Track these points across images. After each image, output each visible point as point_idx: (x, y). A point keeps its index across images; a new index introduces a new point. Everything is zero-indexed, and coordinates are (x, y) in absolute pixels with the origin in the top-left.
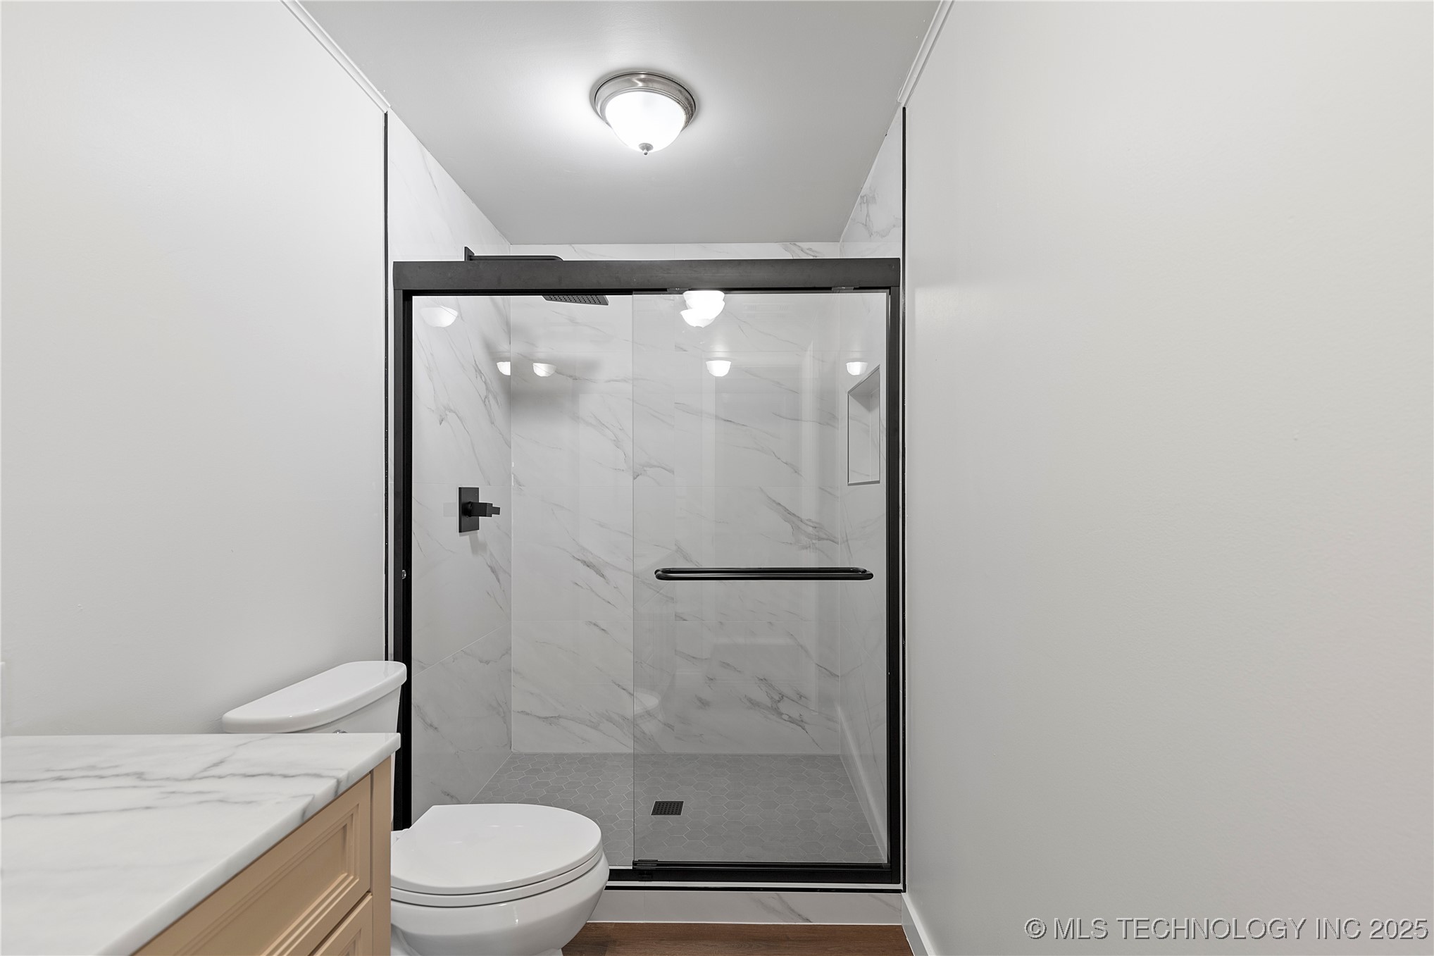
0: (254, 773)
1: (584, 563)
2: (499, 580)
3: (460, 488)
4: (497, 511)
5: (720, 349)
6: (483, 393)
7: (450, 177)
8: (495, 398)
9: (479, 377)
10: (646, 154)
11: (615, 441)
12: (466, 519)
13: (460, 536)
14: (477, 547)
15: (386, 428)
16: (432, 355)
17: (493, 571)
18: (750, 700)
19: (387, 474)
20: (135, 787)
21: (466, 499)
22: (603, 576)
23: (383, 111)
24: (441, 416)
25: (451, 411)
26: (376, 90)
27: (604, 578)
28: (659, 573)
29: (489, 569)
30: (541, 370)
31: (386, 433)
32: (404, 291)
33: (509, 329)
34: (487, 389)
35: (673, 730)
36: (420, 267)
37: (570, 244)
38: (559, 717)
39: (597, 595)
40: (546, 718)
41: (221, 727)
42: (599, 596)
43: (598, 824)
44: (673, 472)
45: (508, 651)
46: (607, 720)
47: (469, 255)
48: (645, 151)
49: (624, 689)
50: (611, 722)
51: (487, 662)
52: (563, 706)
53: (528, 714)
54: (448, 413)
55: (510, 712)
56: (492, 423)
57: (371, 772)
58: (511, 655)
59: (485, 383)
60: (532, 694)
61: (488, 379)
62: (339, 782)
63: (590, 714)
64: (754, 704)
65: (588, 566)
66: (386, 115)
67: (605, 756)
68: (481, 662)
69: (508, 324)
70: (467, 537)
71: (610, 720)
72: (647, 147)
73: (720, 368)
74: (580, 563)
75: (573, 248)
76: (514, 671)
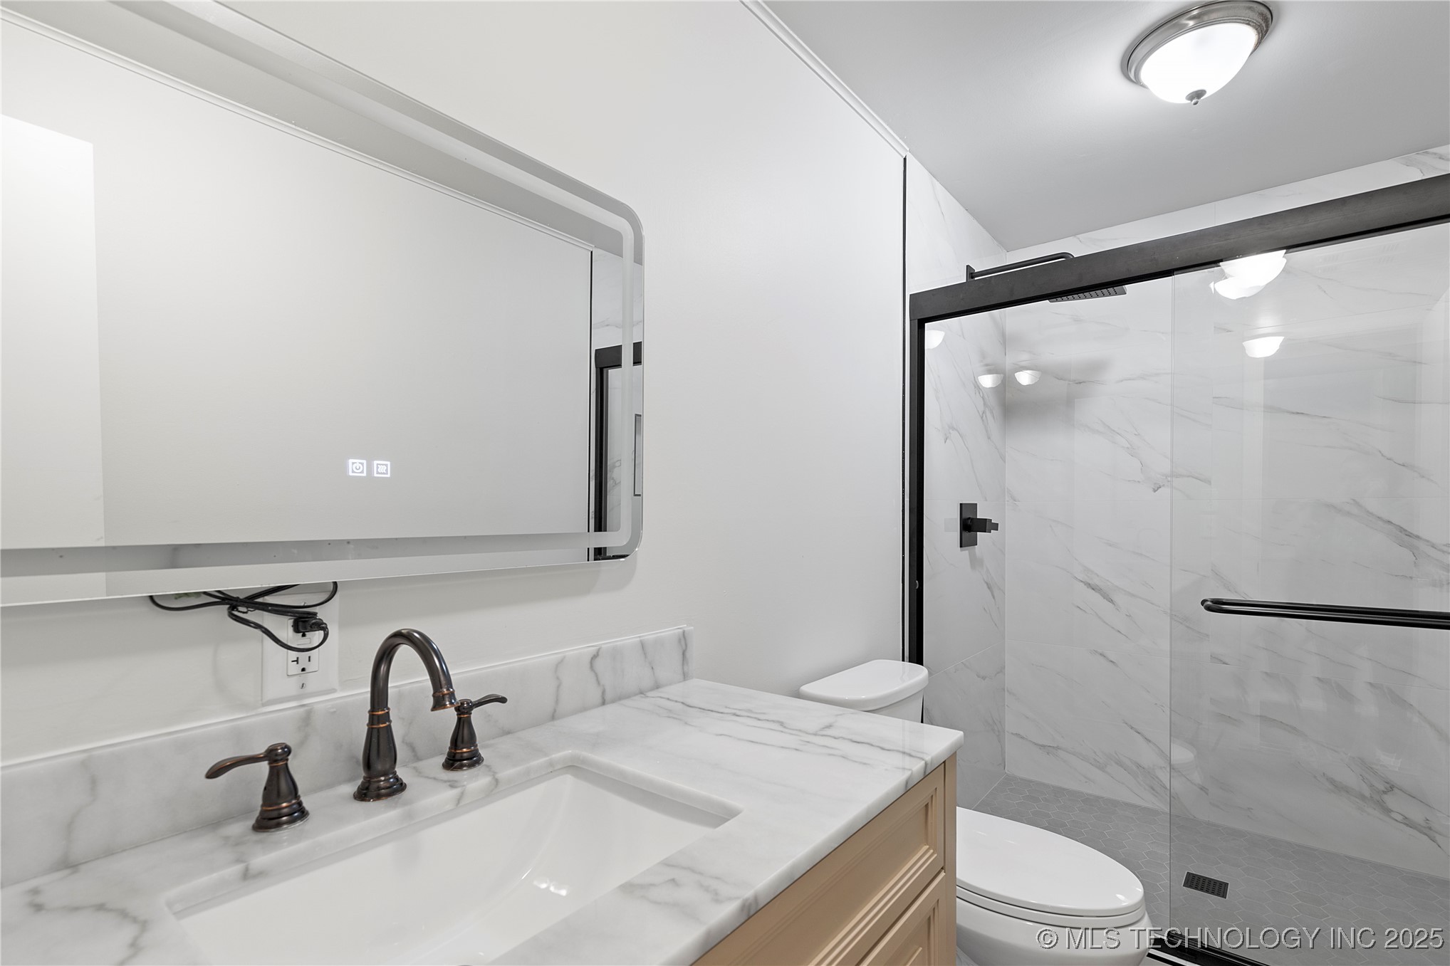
0: (859, 741)
1: (1089, 585)
2: (994, 597)
3: (961, 504)
4: (995, 527)
5: (1267, 321)
6: (981, 408)
7: (955, 200)
8: (992, 412)
9: (978, 393)
10: (1195, 104)
11: (1128, 448)
12: (966, 534)
13: (961, 551)
14: (975, 563)
15: (904, 449)
16: (939, 377)
17: (989, 587)
18: (1332, 781)
19: (903, 492)
20: (782, 732)
21: (966, 516)
22: (1111, 601)
23: (902, 156)
24: (946, 435)
25: (953, 429)
26: (898, 139)
27: (1113, 604)
28: (1209, 603)
29: (985, 585)
30: (1024, 378)
31: (904, 454)
32: (918, 320)
33: (1005, 340)
34: (985, 404)
35: (1207, 794)
36: (933, 295)
37: (1075, 235)
38: (1058, 748)
39: (1105, 622)
40: (1043, 746)
41: (798, 695)
42: (1107, 624)
43: (1138, 878)
44: (1209, 483)
45: (1002, 670)
46: (1117, 764)
47: (971, 273)
48: (1194, 101)
49: (1139, 733)
50: (1122, 767)
51: (984, 678)
52: (1062, 737)
53: (1022, 738)
54: (951, 432)
55: (1004, 732)
56: (989, 438)
57: (944, 762)
58: (1005, 674)
59: (983, 398)
60: (1028, 718)
61: (985, 394)
62: (926, 764)
63: (1095, 753)
64: (1338, 788)
65: (1093, 589)
66: (905, 159)
67: (1115, 803)
68: (978, 677)
69: (1003, 335)
70: (966, 552)
71: (1120, 763)
72: (1198, 94)
73: (1264, 347)
74: (1082, 584)
75: (1079, 238)
76: (1008, 691)
